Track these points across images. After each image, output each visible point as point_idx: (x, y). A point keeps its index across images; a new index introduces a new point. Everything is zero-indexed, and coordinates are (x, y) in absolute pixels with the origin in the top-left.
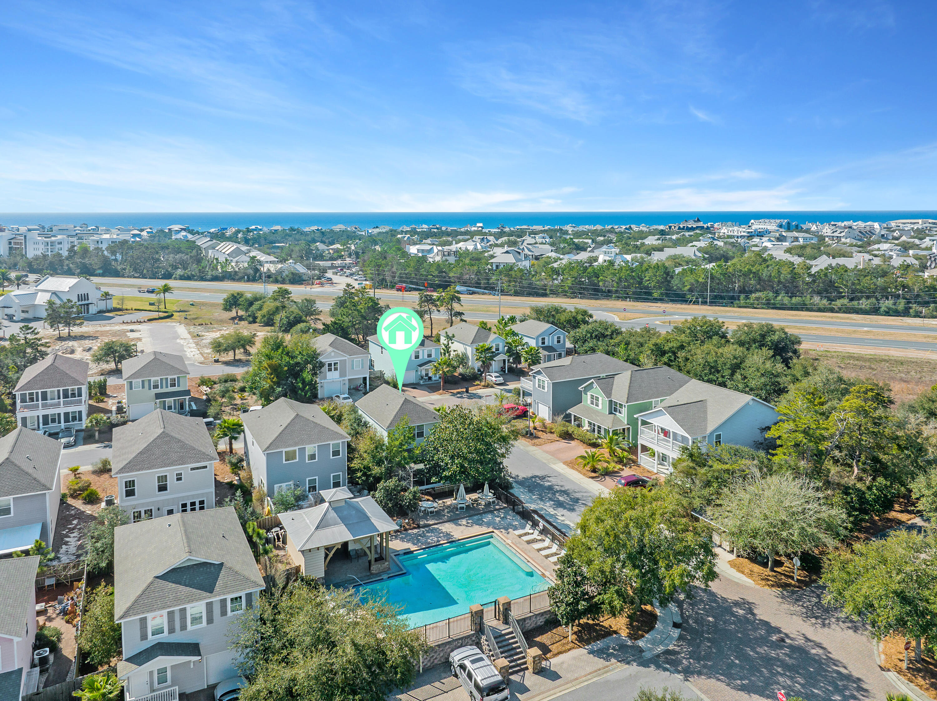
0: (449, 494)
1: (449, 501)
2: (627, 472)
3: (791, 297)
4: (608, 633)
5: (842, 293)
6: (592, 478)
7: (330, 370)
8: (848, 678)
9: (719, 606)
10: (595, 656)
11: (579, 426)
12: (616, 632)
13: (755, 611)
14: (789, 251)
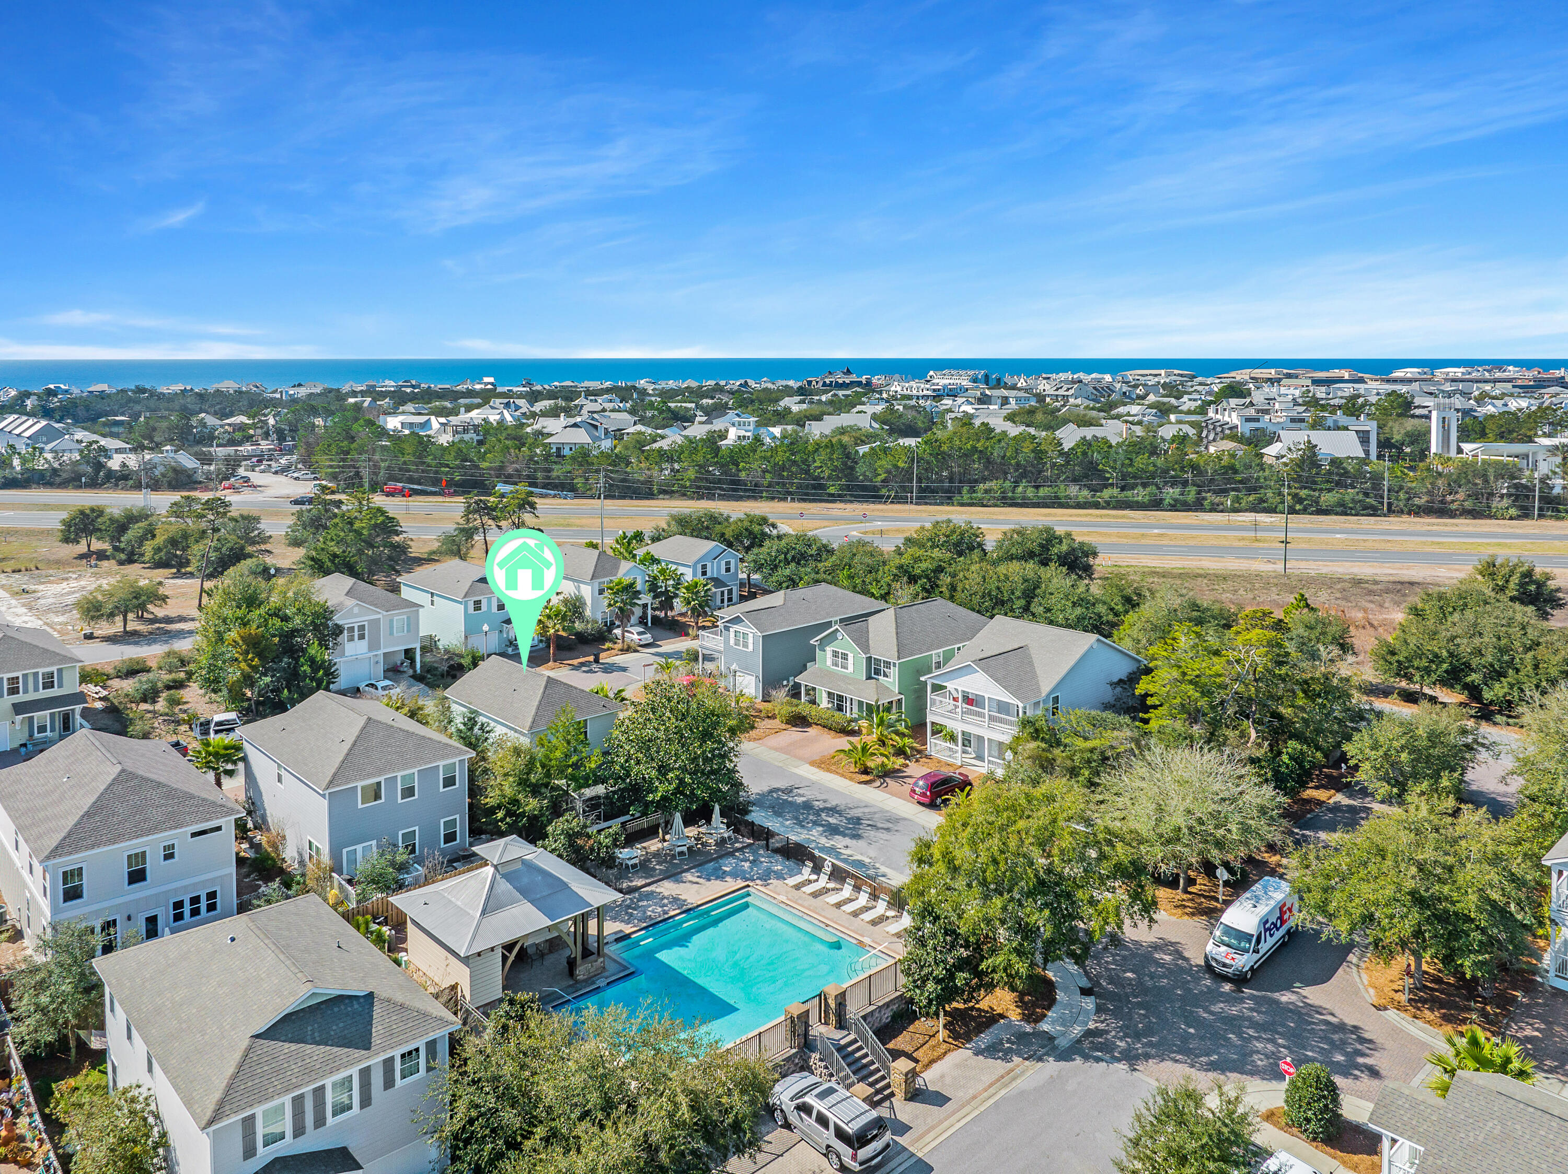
0: (650, 832)
1: (654, 845)
2: (916, 770)
3: (1037, 487)
4: (992, 1019)
5: (1108, 479)
6: (866, 783)
7: (351, 639)
8: (1341, 1027)
9: (1134, 955)
10: (986, 1057)
11: (813, 702)
12: (1002, 1016)
13: (1186, 954)
14: (1010, 418)
